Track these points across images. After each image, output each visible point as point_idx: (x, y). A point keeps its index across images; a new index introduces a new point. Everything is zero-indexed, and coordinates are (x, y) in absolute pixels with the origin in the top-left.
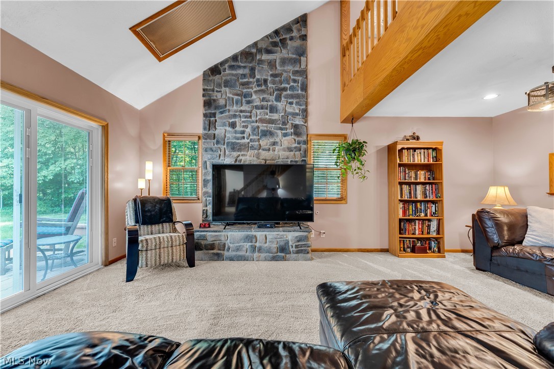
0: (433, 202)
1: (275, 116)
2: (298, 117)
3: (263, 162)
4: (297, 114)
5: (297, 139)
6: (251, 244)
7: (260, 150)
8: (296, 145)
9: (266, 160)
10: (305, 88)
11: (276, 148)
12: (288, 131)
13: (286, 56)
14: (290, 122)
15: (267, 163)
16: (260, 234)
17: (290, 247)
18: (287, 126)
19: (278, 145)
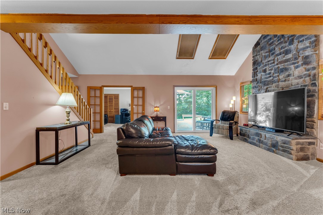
2: (308, 49)
5: (307, 67)
6: (259, 138)
7: (280, 82)
8: (306, 72)
9: (283, 88)
11: (290, 78)
12: (299, 63)
14: (301, 56)
15: (284, 90)
16: (262, 133)
17: (279, 146)
18: (299, 60)
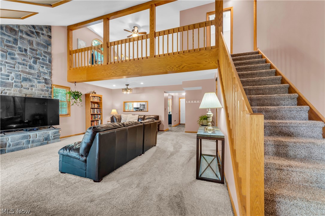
0: (99, 114)
1: (32, 71)
2: (47, 75)
3: (24, 96)
4: (46, 73)
5: (46, 86)
6: (27, 140)
7: (22, 88)
8: (46, 88)
9: (26, 94)
10: (50, 61)
11: (33, 89)
12: (41, 81)
13: (40, 42)
14: (42, 76)
15: (26, 96)
16: (32, 134)
17: (50, 137)
18: (41, 78)
19: (34, 87)
